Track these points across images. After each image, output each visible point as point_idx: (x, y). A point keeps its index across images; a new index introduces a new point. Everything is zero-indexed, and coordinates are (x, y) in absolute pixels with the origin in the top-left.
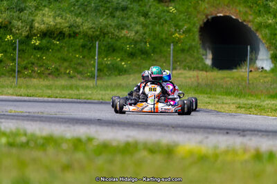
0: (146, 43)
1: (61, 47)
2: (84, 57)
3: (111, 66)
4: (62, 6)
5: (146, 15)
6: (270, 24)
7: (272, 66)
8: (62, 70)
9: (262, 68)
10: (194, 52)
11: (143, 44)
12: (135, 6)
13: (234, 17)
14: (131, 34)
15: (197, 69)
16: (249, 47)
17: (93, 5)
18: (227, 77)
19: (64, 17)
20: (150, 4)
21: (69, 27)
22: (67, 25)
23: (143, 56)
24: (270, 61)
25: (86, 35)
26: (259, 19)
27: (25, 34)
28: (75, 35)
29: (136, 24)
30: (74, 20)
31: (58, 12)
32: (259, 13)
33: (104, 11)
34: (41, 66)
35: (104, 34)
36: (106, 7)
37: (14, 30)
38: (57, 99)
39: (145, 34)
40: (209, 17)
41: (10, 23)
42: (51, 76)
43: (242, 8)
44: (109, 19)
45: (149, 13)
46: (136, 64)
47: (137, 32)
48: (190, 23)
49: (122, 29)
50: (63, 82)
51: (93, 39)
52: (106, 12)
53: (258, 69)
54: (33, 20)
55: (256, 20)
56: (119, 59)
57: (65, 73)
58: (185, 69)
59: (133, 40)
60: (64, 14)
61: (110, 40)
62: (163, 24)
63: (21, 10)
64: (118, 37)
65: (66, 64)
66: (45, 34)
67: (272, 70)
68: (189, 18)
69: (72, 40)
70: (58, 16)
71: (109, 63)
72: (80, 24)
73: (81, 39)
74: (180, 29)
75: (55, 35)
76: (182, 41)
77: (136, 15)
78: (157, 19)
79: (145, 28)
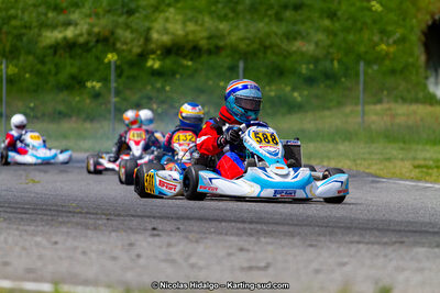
0: (332, 61)
1: (196, 70)
3: (276, 99)
5: (332, 15)
10: (411, 73)
14: (309, 48)
15: (416, 101)
19: (200, 22)
21: (209, 38)
22: (205, 34)
23: (328, 82)
25: (234, 49)
27: (136, 50)
28: (217, 50)
29: (317, 30)
30: (217, 29)
31: (190, 15)
33: (266, 11)
34: (163, 102)
35: (266, 48)
36: (269, 5)
37: (118, 45)
39: (331, 46)
40: (437, 17)
41: (113, 33)
44: (272, 24)
45: (339, 13)
47: (317, 44)
48: (404, 27)
49: (295, 39)
51: (245, 56)
52: (270, 13)
54: (149, 29)
56: (288, 89)
58: (396, 101)
59: (312, 57)
60: (200, 16)
61: (274, 58)
62: (361, 30)
63: (130, 13)
64: (288, 52)
65: (203, 98)
66: (169, 51)
69: (213, 60)
70: (190, 20)
71: (273, 94)
72: (226, 33)
73: (227, 56)
74: (388, 38)
75: (186, 52)
76: (391, 56)
77: (316, 15)
78: (350, 22)
79: (331, 37)
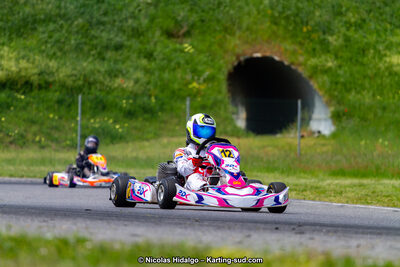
0: (150, 96)
1: (28, 104)
2: (60, 118)
3: (100, 130)
4: (28, 43)
5: (149, 56)
6: (330, 69)
7: (333, 128)
8: (30, 136)
9: (319, 132)
10: (220, 109)
11: (145, 99)
12: (134, 43)
13: (277, 58)
14: (129, 85)
15: (225, 133)
16: (299, 102)
17: (73, 42)
18: (268, 146)
19: (31, 60)
20: (156, 39)
21: (39, 75)
22: (36, 71)
23: (146, 116)
24: (330, 122)
25: (63, 86)
26: (313, 61)
28: (47, 86)
29: (136, 68)
30: (47, 65)
31: (22, 53)
32: (313, 53)
33: (90, 51)
35: (90, 84)
36: (93, 45)
38: (23, 180)
39: (148, 83)
40: (242, 59)
42: (13, 146)
43: (288, 46)
44: (96, 62)
45: (155, 54)
46: (135, 128)
47: (137, 81)
48: (213, 67)
49: (116, 76)
50: (31, 153)
51: (73, 91)
52: (93, 52)
53: (312, 133)
55: (309, 63)
56: (111, 121)
57: (33, 141)
59: (131, 92)
60: (31, 54)
61: (98, 93)
62: (174, 69)
64: (110, 88)
65: (35, 128)
66: (4, 85)
67: (334, 135)
68: (212, 60)
69: (43, 94)
70: (23, 58)
71: (97, 126)
72: (54, 70)
73: (56, 91)
74: (199, 76)
75: (19, 86)
76: (202, 93)
77: (135, 55)
78: (165, 62)
79: (148, 75)
